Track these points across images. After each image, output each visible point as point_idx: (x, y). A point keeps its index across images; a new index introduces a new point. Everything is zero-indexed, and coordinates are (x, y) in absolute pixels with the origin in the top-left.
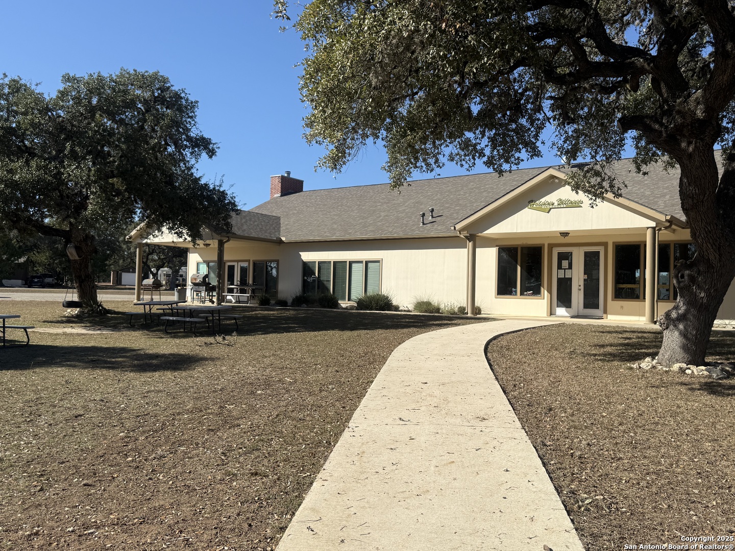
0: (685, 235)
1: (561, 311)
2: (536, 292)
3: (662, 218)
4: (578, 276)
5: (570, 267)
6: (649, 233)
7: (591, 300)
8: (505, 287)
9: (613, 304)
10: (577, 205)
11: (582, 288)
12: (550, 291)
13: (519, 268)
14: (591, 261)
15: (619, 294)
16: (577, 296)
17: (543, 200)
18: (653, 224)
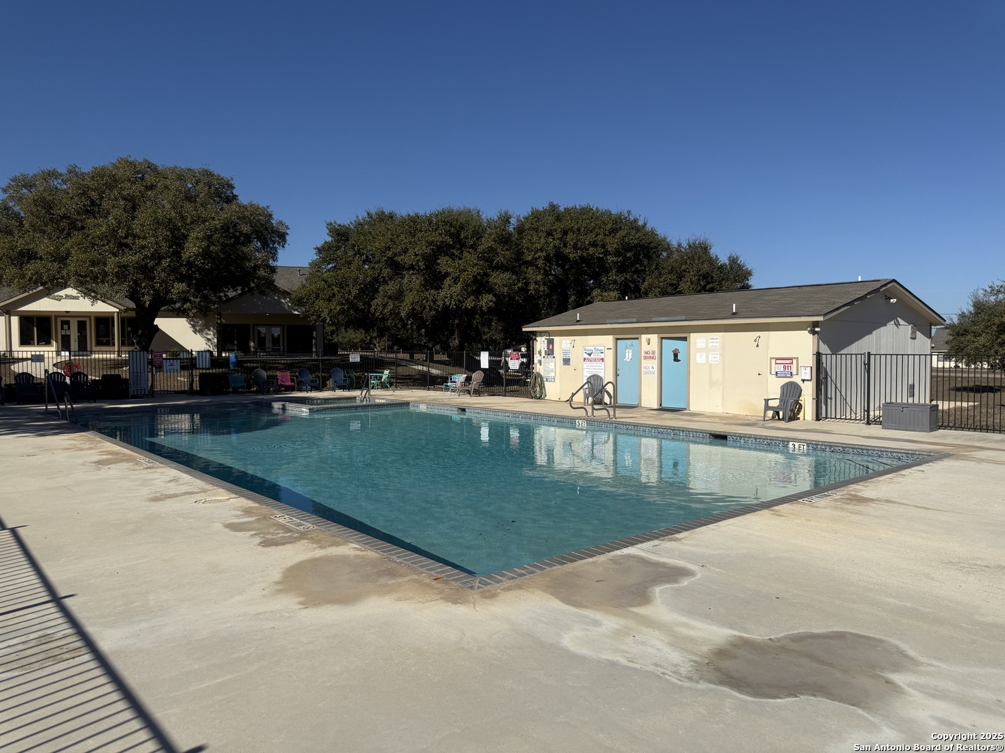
0: (133, 314)
1: (65, 354)
2: (48, 343)
3: (122, 308)
4: (74, 334)
5: (69, 329)
6: (116, 315)
7: (83, 347)
8: (25, 340)
9: (95, 348)
10: (76, 298)
11: (77, 340)
12: (57, 342)
13: (35, 329)
14: (82, 326)
15: (99, 343)
16: (74, 345)
17: (56, 294)
18: (118, 310)
